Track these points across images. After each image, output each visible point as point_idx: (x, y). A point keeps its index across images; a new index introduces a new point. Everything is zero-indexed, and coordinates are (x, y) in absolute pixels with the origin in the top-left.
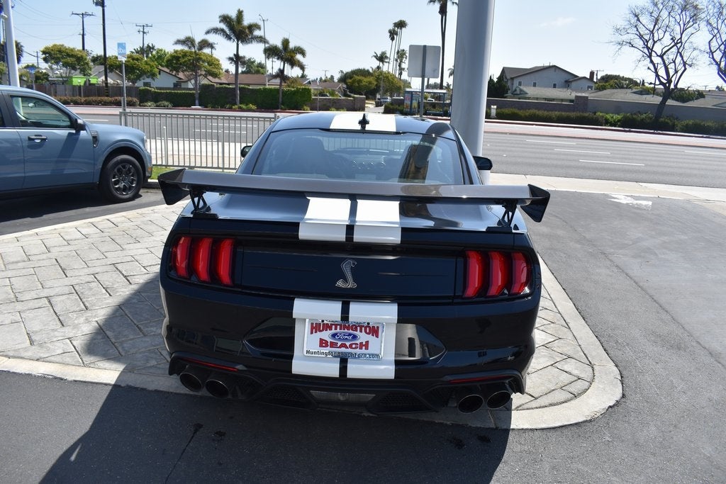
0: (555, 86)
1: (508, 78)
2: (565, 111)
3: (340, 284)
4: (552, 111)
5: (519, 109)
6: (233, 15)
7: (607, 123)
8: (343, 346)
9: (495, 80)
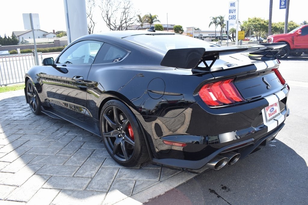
0: (39, 37)
1: (16, 36)
2: (51, 47)
4: (45, 48)
5: (30, 49)
8: (272, 114)
9: (11, 38)
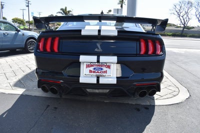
3: (96, 50)
6: (64, 8)
7: (168, 35)
8: (98, 72)
